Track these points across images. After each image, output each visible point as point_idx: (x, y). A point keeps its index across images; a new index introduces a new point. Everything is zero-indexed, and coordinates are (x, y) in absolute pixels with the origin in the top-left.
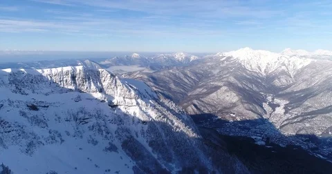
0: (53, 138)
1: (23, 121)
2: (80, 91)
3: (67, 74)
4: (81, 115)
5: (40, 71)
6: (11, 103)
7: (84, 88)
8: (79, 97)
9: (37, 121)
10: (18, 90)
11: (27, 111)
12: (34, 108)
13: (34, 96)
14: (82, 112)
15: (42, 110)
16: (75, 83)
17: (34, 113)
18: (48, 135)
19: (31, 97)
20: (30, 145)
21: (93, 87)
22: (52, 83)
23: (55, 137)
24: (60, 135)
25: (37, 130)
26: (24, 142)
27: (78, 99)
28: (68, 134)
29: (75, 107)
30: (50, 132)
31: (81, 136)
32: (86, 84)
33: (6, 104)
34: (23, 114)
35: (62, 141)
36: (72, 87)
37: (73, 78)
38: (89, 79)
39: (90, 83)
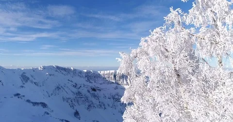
0: (101, 106)
1: (88, 94)
2: (118, 84)
3: (112, 74)
4: (117, 97)
5: (99, 72)
6: (84, 85)
7: (120, 82)
8: (117, 87)
9: (95, 96)
10: (88, 80)
11: (91, 91)
12: (94, 90)
13: (95, 84)
14: (117, 95)
15: (98, 91)
16: (115, 79)
17: (93, 92)
18: (98, 103)
19: (93, 85)
20: (89, 106)
21: (125, 82)
22: (104, 78)
23: (102, 105)
24: (104, 105)
25: (94, 100)
26: (87, 104)
27: (116, 88)
28: (109, 106)
29: (114, 92)
30: (100, 102)
31: (115, 109)
32: (121, 80)
33: (82, 86)
34: (89, 91)
35: (105, 108)
36: (114, 81)
37: (115, 76)
38: (123, 78)
39: (123, 80)
